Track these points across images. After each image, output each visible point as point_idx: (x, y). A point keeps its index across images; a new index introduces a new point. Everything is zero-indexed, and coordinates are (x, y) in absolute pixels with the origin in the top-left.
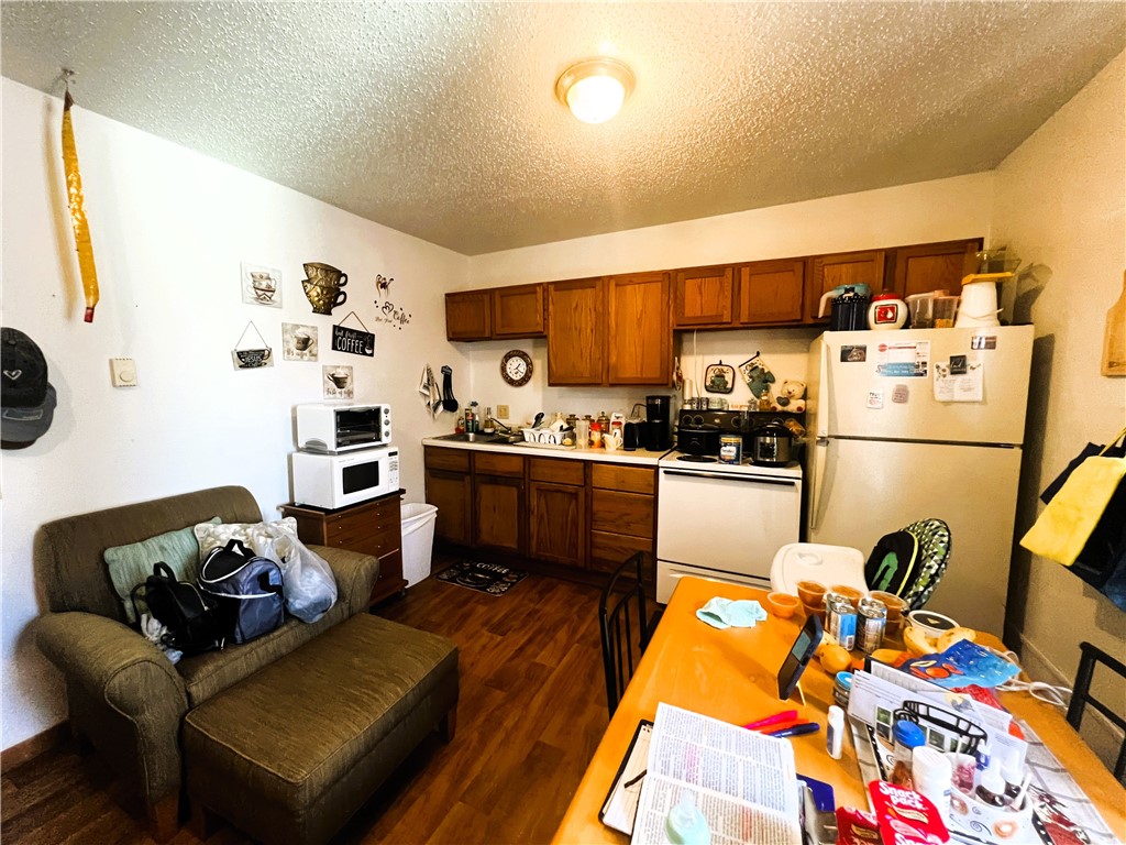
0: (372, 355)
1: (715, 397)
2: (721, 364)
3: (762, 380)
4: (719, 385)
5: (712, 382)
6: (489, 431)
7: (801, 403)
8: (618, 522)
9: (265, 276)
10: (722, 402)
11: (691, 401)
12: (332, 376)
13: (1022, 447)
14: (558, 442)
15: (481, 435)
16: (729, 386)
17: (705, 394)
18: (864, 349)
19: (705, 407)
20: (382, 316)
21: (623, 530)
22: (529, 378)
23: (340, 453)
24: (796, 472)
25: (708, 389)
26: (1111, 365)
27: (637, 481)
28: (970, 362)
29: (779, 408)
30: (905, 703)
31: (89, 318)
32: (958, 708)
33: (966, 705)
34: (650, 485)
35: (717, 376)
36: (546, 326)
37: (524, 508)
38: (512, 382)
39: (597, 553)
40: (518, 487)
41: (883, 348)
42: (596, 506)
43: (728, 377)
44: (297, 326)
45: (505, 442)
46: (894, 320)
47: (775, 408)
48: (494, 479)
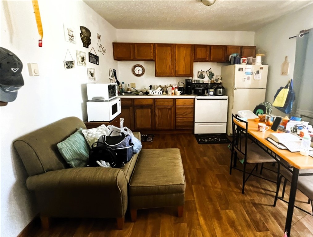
0: (98, 64)
1: (201, 79)
2: (201, 71)
3: (211, 75)
4: (201, 76)
5: (200, 75)
6: (129, 92)
7: (221, 81)
8: (183, 115)
9: (71, 30)
10: (202, 81)
11: (195, 80)
12: (90, 72)
13: (266, 88)
14: (161, 93)
15: (126, 93)
16: (204, 77)
17: (199, 79)
18: (242, 69)
19: (198, 82)
20: (100, 50)
21: (185, 117)
22: (143, 74)
23: (110, 101)
24: (227, 97)
25: (198, 77)
26: (283, 73)
27: (189, 103)
28: (259, 72)
29: (216, 82)
30: (295, 125)
31: (40, 45)
32: (302, 123)
33: (303, 123)
34: (192, 103)
35: (201, 74)
36: (155, 57)
37: (153, 115)
38: (137, 75)
39: (177, 124)
40: (151, 109)
41: (246, 69)
42: (177, 111)
43: (204, 74)
44: (81, 52)
45: (138, 95)
46: (245, 62)
47: (215, 82)
48: (142, 107)
